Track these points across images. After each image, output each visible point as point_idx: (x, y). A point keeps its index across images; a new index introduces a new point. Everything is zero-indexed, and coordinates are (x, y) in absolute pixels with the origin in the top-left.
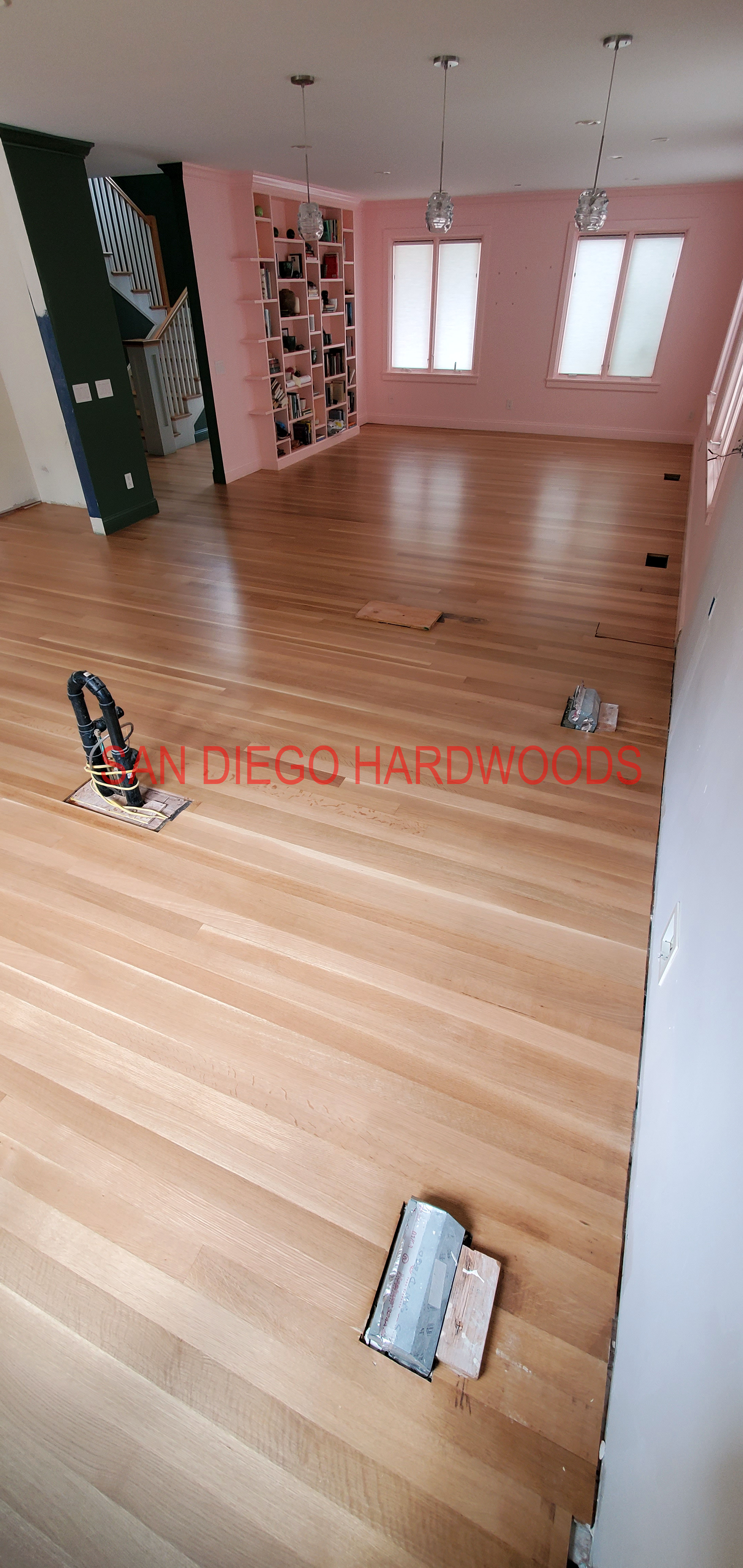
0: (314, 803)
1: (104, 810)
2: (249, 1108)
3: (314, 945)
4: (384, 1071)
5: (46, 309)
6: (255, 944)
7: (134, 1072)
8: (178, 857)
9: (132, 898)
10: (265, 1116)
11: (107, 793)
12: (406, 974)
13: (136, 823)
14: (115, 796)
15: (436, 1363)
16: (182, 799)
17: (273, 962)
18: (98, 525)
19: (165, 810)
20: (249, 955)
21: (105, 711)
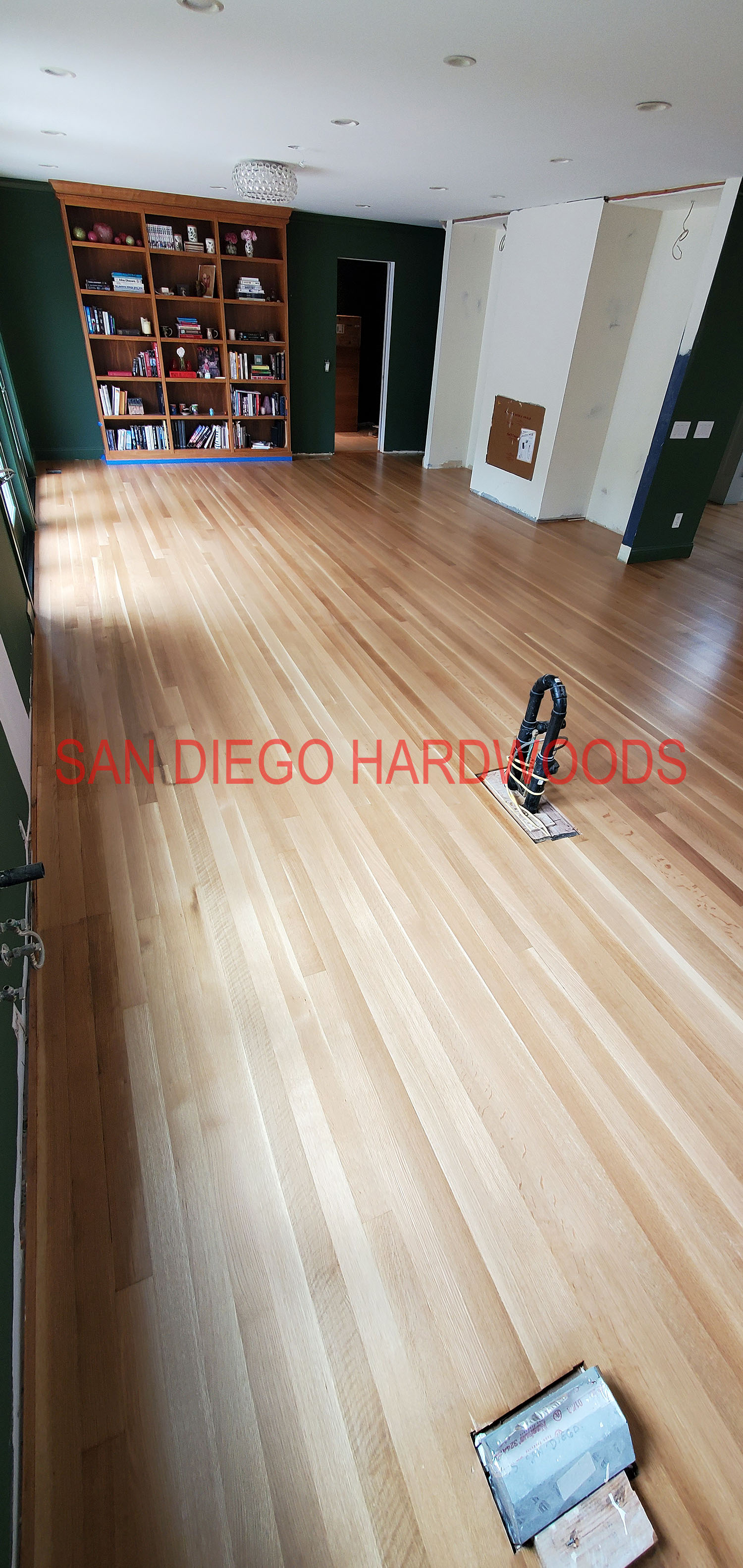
0: (702, 906)
1: (502, 800)
2: (487, 1135)
3: (627, 1042)
4: (633, 1218)
5: (691, 349)
6: (569, 998)
7: (415, 1026)
8: (542, 876)
9: (486, 885)
10: (496, 1155)
11: (513, 786)
12: (713, 1146)
13: (522, 825)
14: (517, 792)
15: (530, 1544)
16: (571, 826)
17: (577, 1025)
18: (625, 552)
19: (552, 828)
20: (558, 1003)
21: (553, 718)
